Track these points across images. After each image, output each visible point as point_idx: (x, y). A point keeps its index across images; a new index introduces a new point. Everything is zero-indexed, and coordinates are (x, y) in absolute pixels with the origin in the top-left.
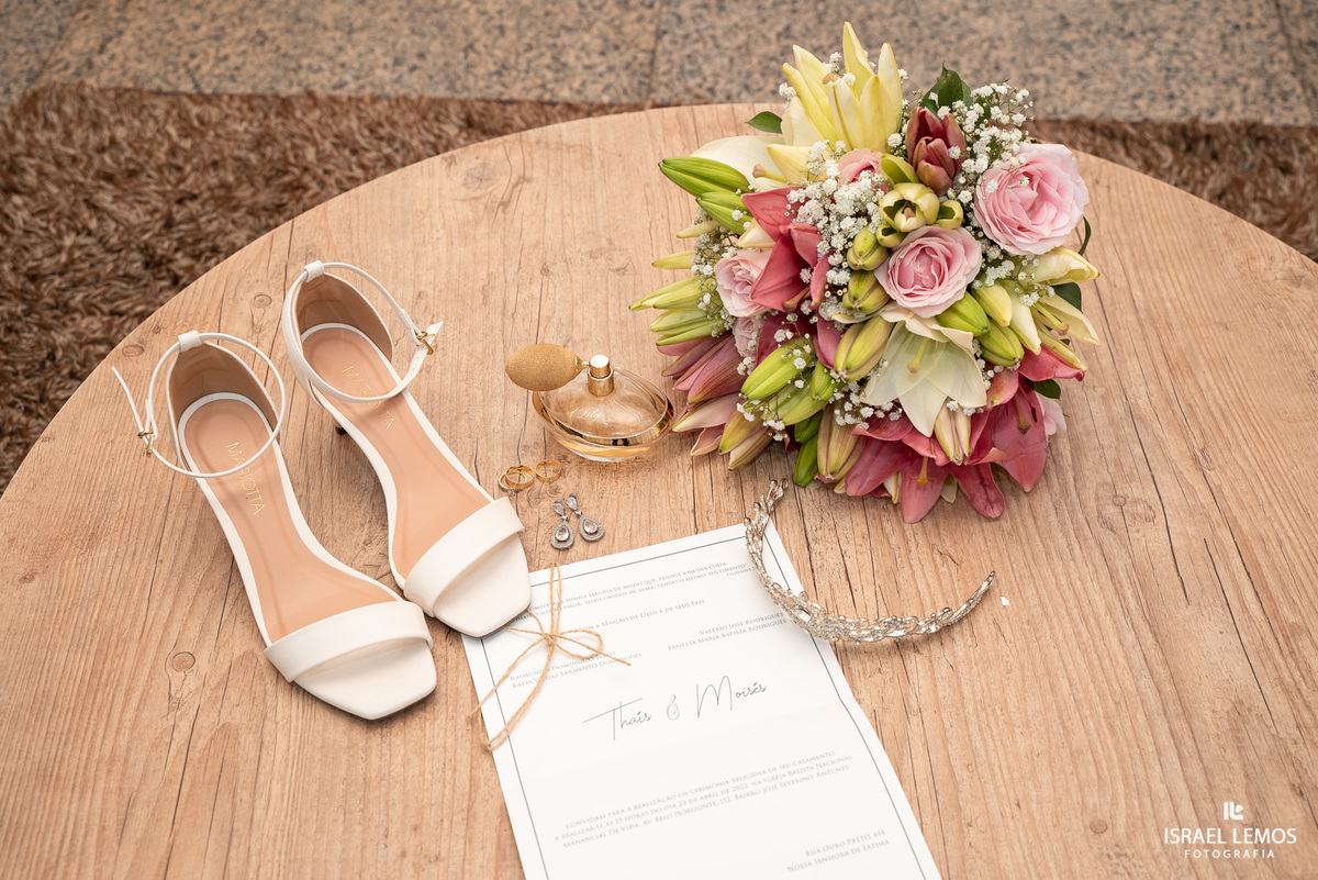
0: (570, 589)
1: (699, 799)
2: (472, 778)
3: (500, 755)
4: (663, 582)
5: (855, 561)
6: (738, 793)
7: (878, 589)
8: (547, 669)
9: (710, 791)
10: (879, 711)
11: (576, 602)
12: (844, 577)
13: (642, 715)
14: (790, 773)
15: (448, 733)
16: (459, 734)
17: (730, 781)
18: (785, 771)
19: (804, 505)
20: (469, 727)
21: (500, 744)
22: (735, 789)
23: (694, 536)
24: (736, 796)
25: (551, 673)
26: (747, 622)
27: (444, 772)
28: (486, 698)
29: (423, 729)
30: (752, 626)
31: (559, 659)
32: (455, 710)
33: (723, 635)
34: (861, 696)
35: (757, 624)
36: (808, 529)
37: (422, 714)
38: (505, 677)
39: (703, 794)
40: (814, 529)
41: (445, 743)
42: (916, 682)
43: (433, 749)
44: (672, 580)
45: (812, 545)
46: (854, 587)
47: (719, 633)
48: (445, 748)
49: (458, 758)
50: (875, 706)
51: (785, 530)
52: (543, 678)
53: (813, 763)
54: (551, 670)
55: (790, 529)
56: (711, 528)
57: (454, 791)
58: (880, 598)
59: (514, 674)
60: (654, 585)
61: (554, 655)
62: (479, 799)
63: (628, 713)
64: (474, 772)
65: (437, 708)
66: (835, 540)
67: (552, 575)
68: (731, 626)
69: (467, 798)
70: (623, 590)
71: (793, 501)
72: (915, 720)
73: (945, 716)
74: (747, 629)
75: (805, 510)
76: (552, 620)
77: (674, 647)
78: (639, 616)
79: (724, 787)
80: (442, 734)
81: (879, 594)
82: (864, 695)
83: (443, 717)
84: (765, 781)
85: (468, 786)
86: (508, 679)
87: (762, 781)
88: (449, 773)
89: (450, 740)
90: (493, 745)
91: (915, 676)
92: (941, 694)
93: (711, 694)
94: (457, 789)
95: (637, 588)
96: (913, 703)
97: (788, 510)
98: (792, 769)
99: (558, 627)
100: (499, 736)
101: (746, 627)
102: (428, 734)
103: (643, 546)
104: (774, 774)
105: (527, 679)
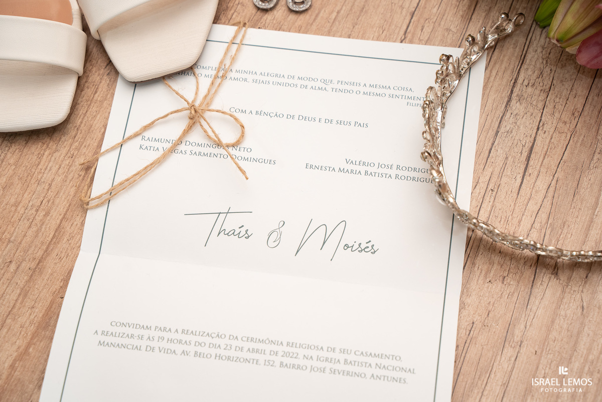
0: (247, 59)
1: (245, 349)
2: (59, 229)
3: (94, 218)
4: (340, 86)
5: (548, 141)
6: (287, 360)
7: (554, 182)
8: (180, 141)
9: (260, 346)
10: (478, 325)
11: (244, 76)
12: (525, 154)
13: (243, 230)
14: (346, 361)
15: (61, 171)
16: (70, 177)
17: (285, 344)
18: (342, 357)
19: (531, 50)
20: (83, 173)
21: (97, 206)
22: (286, 354)
23: (398, 45)
24: (281, 363)
25: (182, 147)
26: (398, 167)
27: (37, 211)
28: (108, 151)
29: (40, 156)
30: (400, 173)
31: (196, 136)
32: (78, 149)
33: (366, 172)
34: (468, 301)
35: (406, 173)
36: (520, 81)
37: (47, 139)
38: (136, 135)
39: (252, 345)
40: (526, 83)
41: (53, 180)
42: (534, 308)
43: (39, 182)
44: (349, 87)
45: (513, 102)
46: (530, 170)
47: (363, 169)
48: (50, 185)
49: (57, 201)
50: (477, 318)
51: (494, 73)
52: (173, 150)
53: (373, 361)
54: (184, 144)
55: (500, 74)
56: (420, 41)
57: (36, 236)
58: (550, 194)
59: (147, 134)
60: (329, 87)
61: (193, 128)
62: (54, 255)
63: (232, 223)
64: (63, 223)
65: (63, 139)
66: (540, 105)
67: (235, 37)
68: (380, 166)
69: (44, 247)
70: (296, 81)
71: (522, 40)
72: (509, 352)
73: (544, 361)
74: (393, 176)
75: (529, 57)
76: (209, 91)
77: (311, 167)
78: (296, 118)
79: (275, 348)
80: (54, 169)
81: (552, 189)
82: (471, 300)
83: (64, 151)
84: (318, 359)
85: (51, 236)
86: (140, 138)
87: (315, 358)
88: (41, 214)
89: (59, 179)
90: (92, 204)
91: (537, 303)
92: (554, 334)
93: (320, 235)
94: (40, 234)
95: (310, 84)
96: (518, 333)
97: (510, 53)
98: (352, 357)
99: (212, 99)
100: (99, 197)
101: (393, 172)
102: (42, 163)
103: (340, 36)
104: (330, 355)
105: (156, 145)
